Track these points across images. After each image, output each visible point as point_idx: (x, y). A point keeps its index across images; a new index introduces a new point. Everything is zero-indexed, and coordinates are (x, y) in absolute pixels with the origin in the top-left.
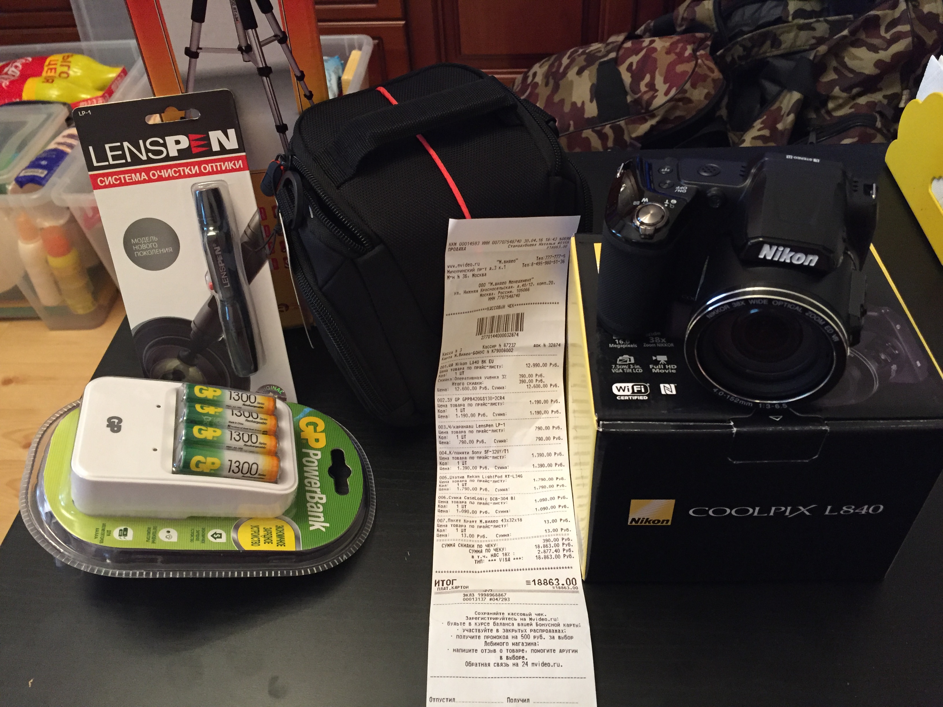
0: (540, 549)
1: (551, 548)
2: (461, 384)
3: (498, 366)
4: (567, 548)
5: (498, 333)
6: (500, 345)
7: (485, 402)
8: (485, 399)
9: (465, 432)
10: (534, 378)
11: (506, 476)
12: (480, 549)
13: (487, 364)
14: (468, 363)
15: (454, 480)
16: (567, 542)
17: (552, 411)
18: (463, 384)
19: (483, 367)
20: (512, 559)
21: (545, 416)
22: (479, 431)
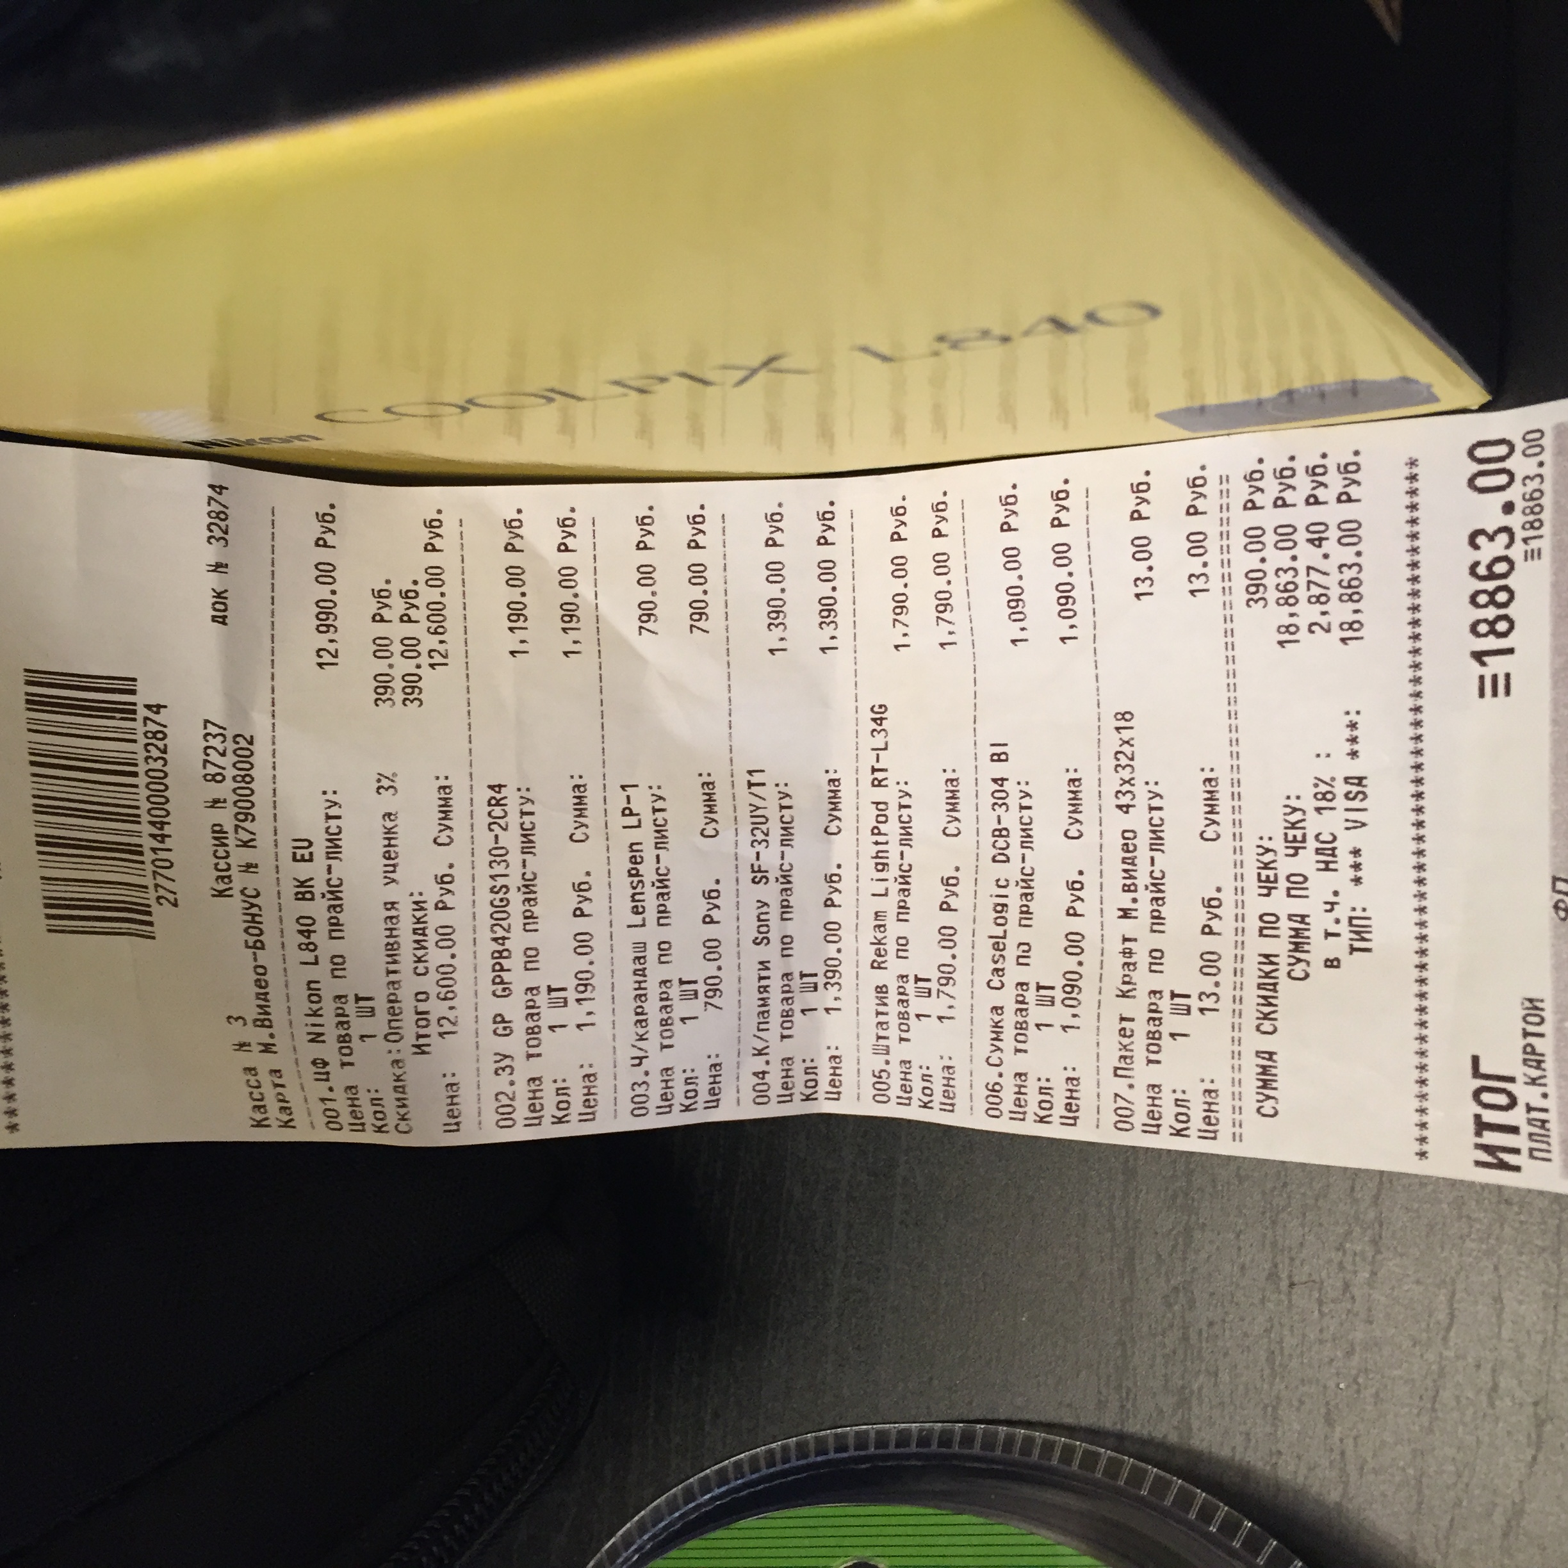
0: (1303, 624)
1: (1301, 565)
2: (422, 1007)
3: (328, 817)
4: (1303, 484)
5: (142, 812)
6: (215, 803)
7: (514, 881)
8: (501, 881)
9: (664, 982)
10: (397, 631)
11: (878, 784)
12: (1285, 925)
13: (316, 871)
14: (312, 973)
15: (893, 1032)
16: (1271, 487)
17: (563, 548)
18: (421, 996)
19: (335, 892)
20: (1355, 768)
21: (585, 588)
22: (663, 912)
